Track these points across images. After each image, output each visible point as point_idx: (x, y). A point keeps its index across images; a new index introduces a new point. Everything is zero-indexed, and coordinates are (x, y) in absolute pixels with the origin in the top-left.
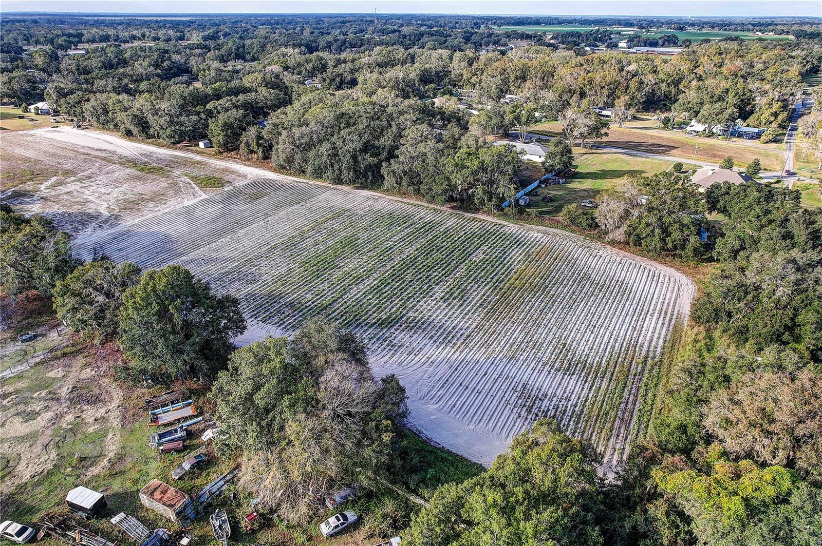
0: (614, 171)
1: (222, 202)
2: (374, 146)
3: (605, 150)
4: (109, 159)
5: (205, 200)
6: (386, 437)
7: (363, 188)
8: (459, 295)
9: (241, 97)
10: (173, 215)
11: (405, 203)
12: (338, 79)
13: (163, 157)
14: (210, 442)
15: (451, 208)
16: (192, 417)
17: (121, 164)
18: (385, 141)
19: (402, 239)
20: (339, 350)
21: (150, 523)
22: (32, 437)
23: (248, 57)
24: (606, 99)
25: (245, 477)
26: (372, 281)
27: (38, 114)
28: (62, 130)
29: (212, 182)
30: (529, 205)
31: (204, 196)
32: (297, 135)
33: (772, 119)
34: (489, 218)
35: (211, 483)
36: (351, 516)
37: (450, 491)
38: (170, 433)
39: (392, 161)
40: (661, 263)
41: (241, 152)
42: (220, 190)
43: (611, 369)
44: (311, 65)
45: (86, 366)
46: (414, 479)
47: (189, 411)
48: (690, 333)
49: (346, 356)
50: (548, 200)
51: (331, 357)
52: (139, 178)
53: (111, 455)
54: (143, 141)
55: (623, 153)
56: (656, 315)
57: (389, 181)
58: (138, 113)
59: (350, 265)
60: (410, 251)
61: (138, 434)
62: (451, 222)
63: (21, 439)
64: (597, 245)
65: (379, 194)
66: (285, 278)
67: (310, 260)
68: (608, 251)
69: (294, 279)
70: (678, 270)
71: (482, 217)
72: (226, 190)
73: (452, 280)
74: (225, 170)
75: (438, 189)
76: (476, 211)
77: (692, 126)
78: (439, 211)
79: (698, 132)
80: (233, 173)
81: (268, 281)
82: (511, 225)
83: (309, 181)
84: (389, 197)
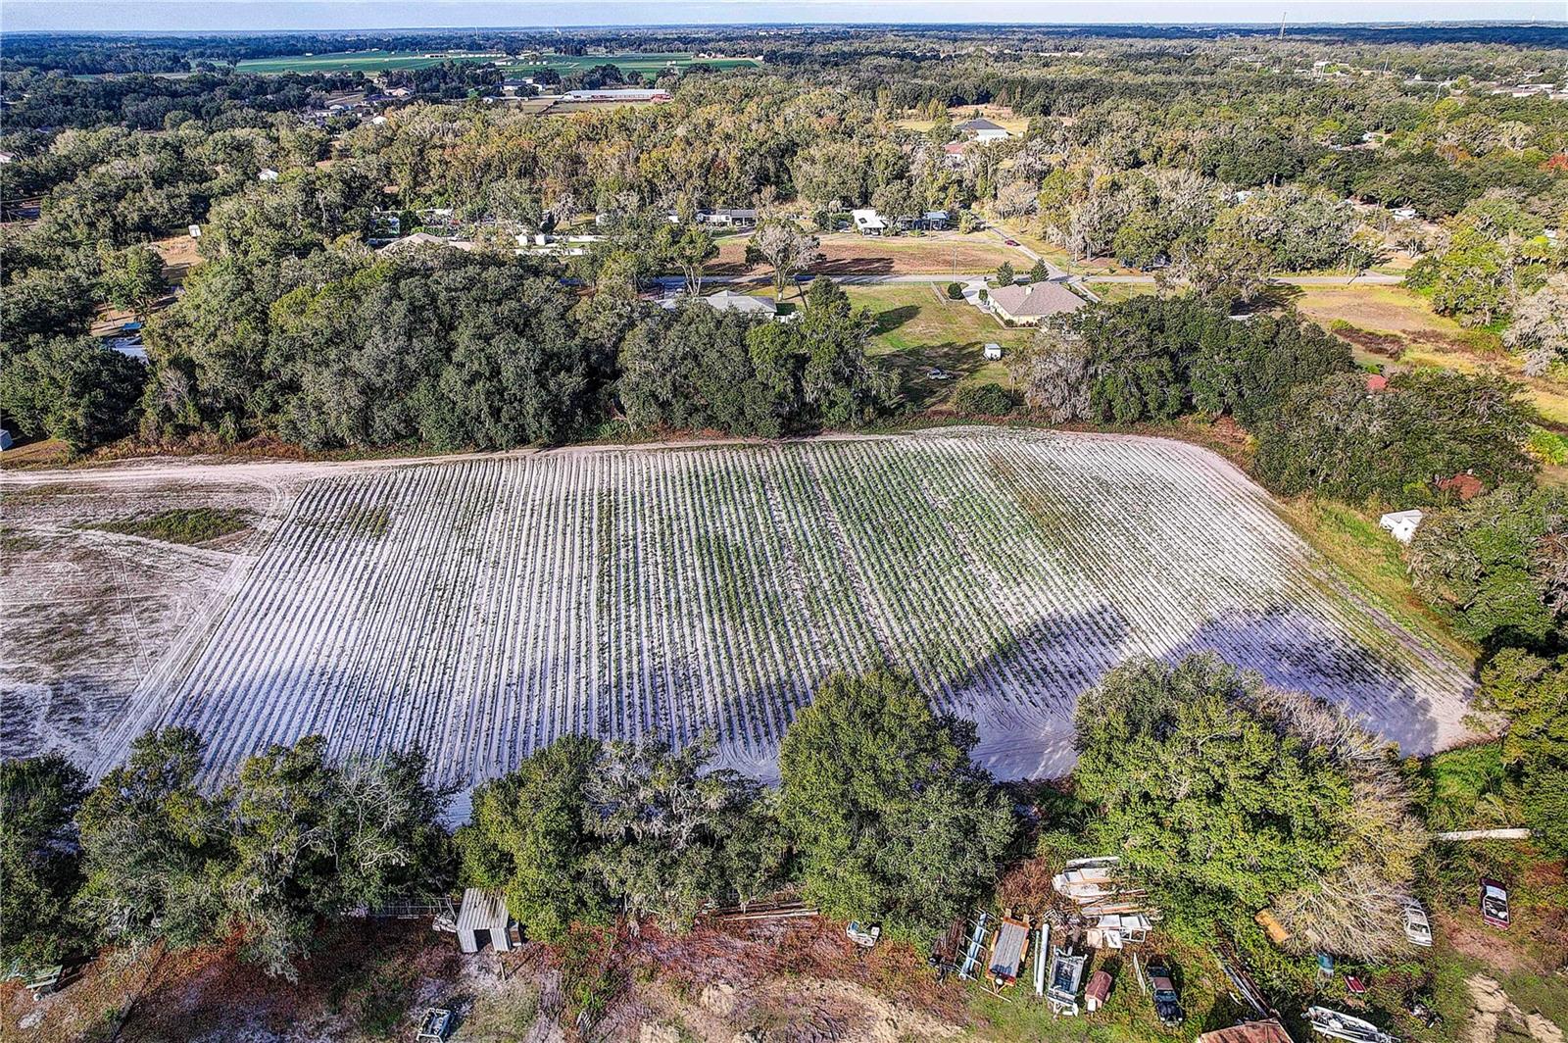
11: (681, 449)
19: (792, 512)
31: (242, 559)
34: (851, 437)
59: (793, 584)
60: (838, 527)
64: (1039, 433)
65: (611, 447)
66: (734, 651)
67: (714, 602)
68: (1065, 439)
69: (753, 646)
70: (1167, 437)
71: (836, 437)
72: (271, 530)
73: (969, 549)
74: (177, 488)
75: (759, 407)
76: (815, 430)
77: (863, 221)
78: (761, 447)
79: (878, 230)
80: (210, 488)
81: (714, 667)
82: (895, 438)
83: (426, 460)
84: (635, 447)
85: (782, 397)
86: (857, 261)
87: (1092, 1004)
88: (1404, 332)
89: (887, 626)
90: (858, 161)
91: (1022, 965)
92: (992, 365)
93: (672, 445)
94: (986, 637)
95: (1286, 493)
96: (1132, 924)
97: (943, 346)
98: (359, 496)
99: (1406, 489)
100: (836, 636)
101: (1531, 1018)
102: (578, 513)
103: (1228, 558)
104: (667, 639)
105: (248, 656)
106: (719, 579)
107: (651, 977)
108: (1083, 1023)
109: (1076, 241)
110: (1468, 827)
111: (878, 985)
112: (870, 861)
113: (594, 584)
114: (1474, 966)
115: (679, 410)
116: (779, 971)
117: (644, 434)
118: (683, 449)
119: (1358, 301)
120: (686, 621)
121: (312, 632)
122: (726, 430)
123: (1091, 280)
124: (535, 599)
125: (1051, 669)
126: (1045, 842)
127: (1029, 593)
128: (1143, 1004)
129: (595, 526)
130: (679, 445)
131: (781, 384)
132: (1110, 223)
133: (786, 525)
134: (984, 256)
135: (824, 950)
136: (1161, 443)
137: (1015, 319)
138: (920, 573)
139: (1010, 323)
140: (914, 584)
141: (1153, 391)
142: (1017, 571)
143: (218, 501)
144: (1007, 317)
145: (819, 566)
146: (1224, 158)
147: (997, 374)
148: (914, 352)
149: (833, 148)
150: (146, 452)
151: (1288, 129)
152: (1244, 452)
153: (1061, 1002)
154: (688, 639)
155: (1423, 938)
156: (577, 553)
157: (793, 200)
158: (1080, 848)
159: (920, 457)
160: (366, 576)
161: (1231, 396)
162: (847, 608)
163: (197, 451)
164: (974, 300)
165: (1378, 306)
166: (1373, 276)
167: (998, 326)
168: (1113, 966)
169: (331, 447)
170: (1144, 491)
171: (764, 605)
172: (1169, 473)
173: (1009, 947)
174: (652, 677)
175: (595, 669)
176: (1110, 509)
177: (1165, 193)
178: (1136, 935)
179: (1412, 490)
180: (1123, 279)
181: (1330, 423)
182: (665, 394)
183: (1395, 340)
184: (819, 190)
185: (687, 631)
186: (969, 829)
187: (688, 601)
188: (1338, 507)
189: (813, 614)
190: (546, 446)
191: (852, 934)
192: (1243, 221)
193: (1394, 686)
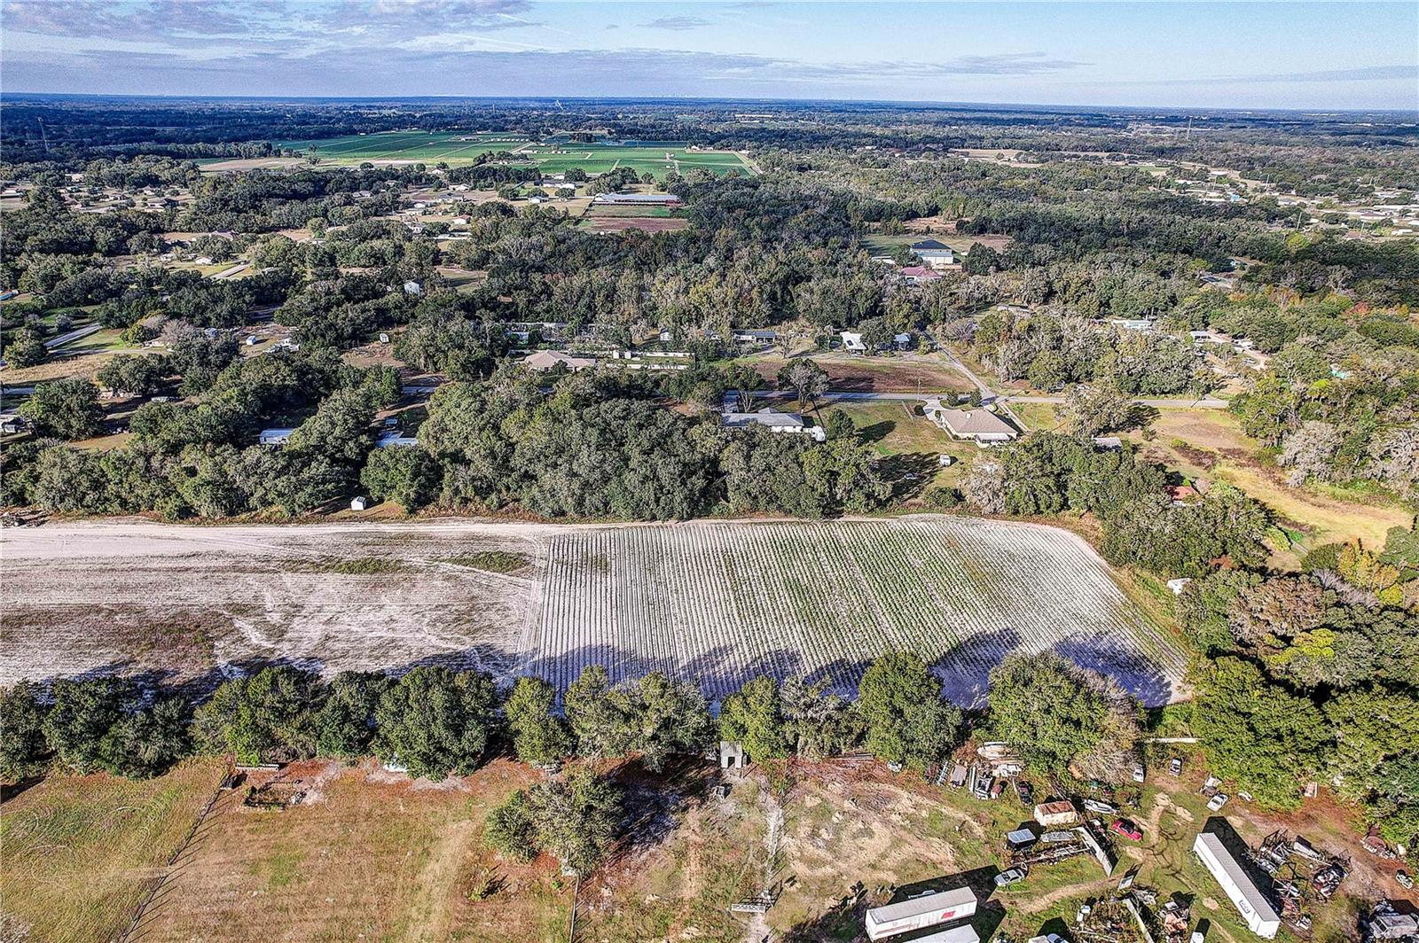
4: (248, 567)
13: (330, 541)
17: (293, 570)
31: (536, 583)
34: (859, 518)
41: (444, 503)
42: (535, 570)
48: (1123, 574)
52: (379, 584)
53: (968, 818)
61: (956, 799)
64: (975, 520)
65: (720, 521)
66: (815, 643)
67: (800, 617)
68: (990, 524)
69: (825, 640)
70: (1052, 525)
71: (852, 518)
72: (543, 567)
73: (934, 592)
74: (476, 538)
75: (809, 501)
76: (839, 514)
77: (850, 343)
78: (809, 524)
79: (861, 351)
80: (495, 539)
81: (807, 651)
82: (888, 520)
83: (613, 525)
84: (734, 521)
85: (822, 495)
86: (848, 379)
87: (993, 795)
88: (1219, 449)
89: (893, 633)
90: (846, 293)
91: (964, 782)
92: (945, 470)
93: (756, 520)
94: (945, 641)
95: (1117, 564)
96: (1012, 769)
97: (913, 455)
98: (585, 547)
99: (1185, 565)
100: (867, 637)
101: (1178, 808)
102: (713, 563)
103: (1078, 602)
104: (779, 636)
105: (565, 637)
106: (800, 604)
107: (805, 779)
108: (990, 803)
109: (1002, 370)
110: (1171, 736)
111: (903, 786)
112: (900, 731)
113: (733, 604)
114: (1160, 790)
115: (762, 501)
116: (860, 780)
117: (739, 514)
118: (763, 524)
119: (1196, 422)
120: (787, 627)
121: (593, 626)
122: (788, 513)
123: (1011, 400)
124: (704, 612)
125: (979, 658)
126: (976, 733)
127: (968, 618)
128: (1016, 797)
129: (724, 570)
130: (760, 521)
131: (822, 487)
132: (1027, 359)
133: (831, 573)
134: (936, 375)
135: (877, 772)
136: (1048, 529)
137: (959, 435)
138: (908, 605)
139: (956, 437)
140: (906, 611)
141: (1043, 498)
142: (961, 605)
143: (505, 547)
144: (954, 433)
145: (853, 597)
146: (1116, 293)
147: (947, 478)
148: (896, 458)
149: (826, 282)
150: (445, 513)
151: (1169, 264)
152: (1097, 537)
153: (980, 793)
154: (790, 636)
155: (1140, 779)
156: (720, 588)
157: (795, 319)
158: (991, 737)
159: (905, 535)
160: (608, 596)
161: (1092, 501)
162: (871, 623)
163: (476, 513)
164: (931, 416)
165: (1208, 427)
166: (1211, 401)
167: (948, 439)
168: (1004, 784)
169: (559, 515)
170: (1036, 561)
171: (827, 619)
172: (1050, 549)
173: (959, 774)
174: (776, 655)
175: (746, 650)
176: (1014, 572)
177: (1067, 333)
178: (1014, 773)
179: (1189, 566)
180: (1033, 400)
181: (1142, 525)
182: (754, 492)
183: (1212, 456)
184: (815, 316)
185: (789, 631)
186: (943, 718)
187: (786, 615)
188: (1146, 574)
189: (853, 626)
190: (681, 519)
191: (890, 766)
192: (1119, 361)
193: (1155, 673)
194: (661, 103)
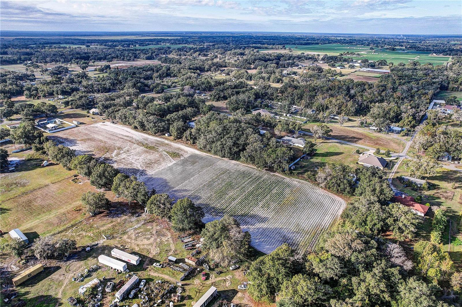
0: (332, 153)
1: (182, 165)
2: (237, 144)
3: (330, 141)
4: (132, 141)
5: (175, 164)
6: (247, 246)
7: (233, 159)
8: (267, 206)
9: (180, 113)
10: (165, 170)
11: (249, 167)
12: (217, 96)
13: (152, 141)
14: (199, 247)
15: (266, 170)
16: (192, 241)
17: (138, 144)
18: (241, 142)
19: (248, 183)
20: (234, 224)
21: (189, 265)
22: (151, 244)
23: (172, 75)
24: (337, 110)
25: (211, 255)
26: (238, 200)
27: (93, 115)
28: (107, 124)
29: (175, 155)
30: (294, 170)
31: (174, 162)
32: (208, 137)
33: (409, 123)
34: (279, 175)
35: (201, 257)
36: (237, 266)
37: (261, 258)
38: (187, 245)
39: (244, 152)
40: (337, 196)
41: (183, 139)
42: (179, 159)
43: (310, 232)
44: (204, 86)
45: (157, 225)
46: (252, 258)
47: (190, 239)
48: (339, 221)
49: (236, 226)
50: (302, 167)
51: (232, 226)
52: (147, 152)
53: (173, 250)
54: (141, 132)
55: (337, 142)
56: (330, 215)
57: (243, 159)
58: (140, 120)
59: (231, 193)
60: (251, 188)
61: (179, 245)
62: (266, 176)
63: (149, 244)
64: (317, 188)
65: (239, 163)
66: (210, 198)
67: (217, 191)
68: (320, 190)
69: (213, 199)
70: (343, 199)
71: (277, 174)
72: (182, 159)
78: (261, 171)
79: (375, 130)
81: (205, 199)
82: (287, 178)
84: (242, 164)
87: (186, 248)
89: (233, 205)
94: (244, 212)
96: (201, 246)
106: (223, 188)
111: (172, 235)
113: (207, 182)
120: (210, 192)
121: (170, 174)
124: (198, 181)
127: (261, 210)
132: (429, 144)
136: (339, 199)
137: (359, 163)
145: (239, 192)
154: (207, 194)
159: (285, 183)
160: (184, 170)
162: (232, 200)
163: (187, 144)
164: (362, 155)
169: (208, 151)
171: (223, 194)
173: (188, 240)
174: (196, 196)
189: (227, 198)
194: (452, 37)
